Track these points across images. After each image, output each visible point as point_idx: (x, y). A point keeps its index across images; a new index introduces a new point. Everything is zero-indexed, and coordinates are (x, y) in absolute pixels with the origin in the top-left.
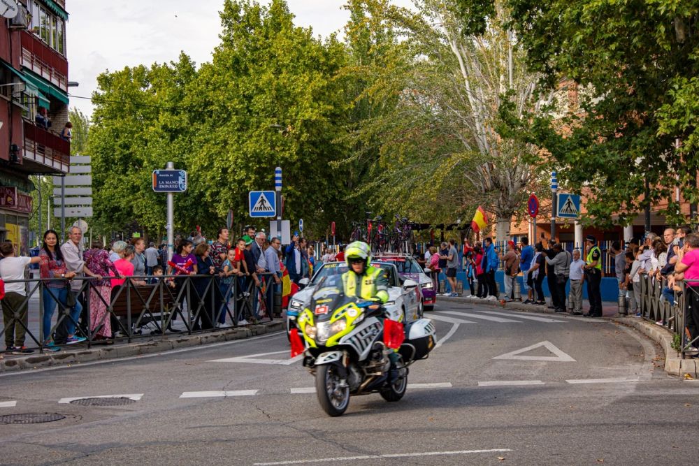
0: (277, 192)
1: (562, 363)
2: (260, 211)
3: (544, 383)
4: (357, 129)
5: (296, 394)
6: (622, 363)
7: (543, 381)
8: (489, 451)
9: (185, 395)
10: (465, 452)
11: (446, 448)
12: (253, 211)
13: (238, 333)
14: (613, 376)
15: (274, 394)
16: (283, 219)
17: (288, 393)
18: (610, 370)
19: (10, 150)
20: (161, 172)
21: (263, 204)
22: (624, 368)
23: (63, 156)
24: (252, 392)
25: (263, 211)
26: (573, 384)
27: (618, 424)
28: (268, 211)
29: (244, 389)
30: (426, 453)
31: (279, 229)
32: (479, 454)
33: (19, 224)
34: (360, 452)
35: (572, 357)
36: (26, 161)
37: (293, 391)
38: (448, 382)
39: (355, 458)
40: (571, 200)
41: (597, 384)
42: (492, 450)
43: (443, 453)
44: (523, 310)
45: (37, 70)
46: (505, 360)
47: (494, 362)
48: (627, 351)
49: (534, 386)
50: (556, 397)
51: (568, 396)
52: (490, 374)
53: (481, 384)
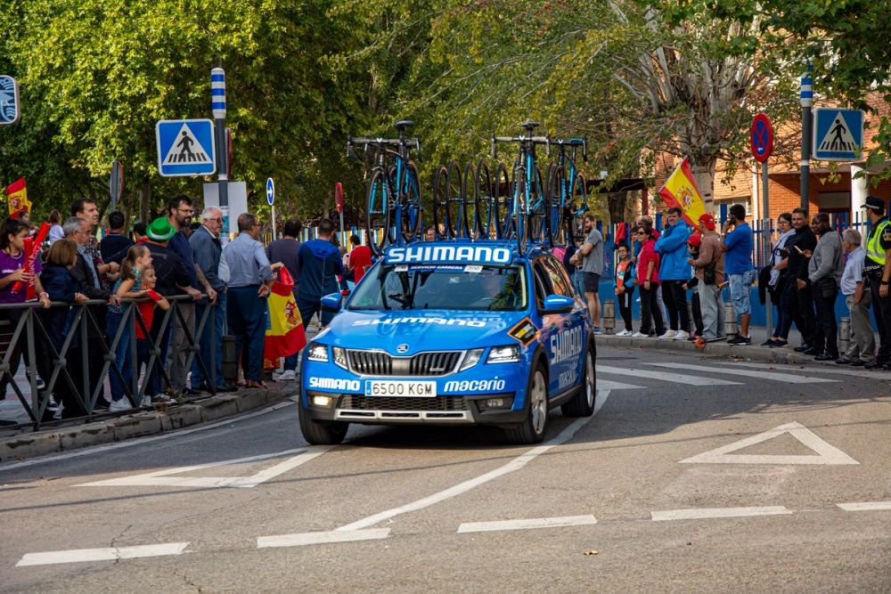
0: (217, 122)
1: (828, 469)
2: (182, 163)
3: (790, 512)
5: (269, 549)
7: (787, 508)
9: (30, 559)
12: (166, 163)
13: (141, 422)
15: (221, 551)
16: (231, 178)
17: (252, 548)
21: (186, 147)
24: (175, 548)
25: (187, 163)
26: (850, 515)
28: (198, 162)
29: (159, 543)
31: (224, 201)
35: (850, 455)
37: (263, 542)
38: (589, 513)
40: (843, 122)
44: (744, 361)
46: (707, 464)
47: (683, 469)
49: (770, 516)
50: (817, 540)
51: (843, 537)
52: (676, 495)
53: (658, 516)
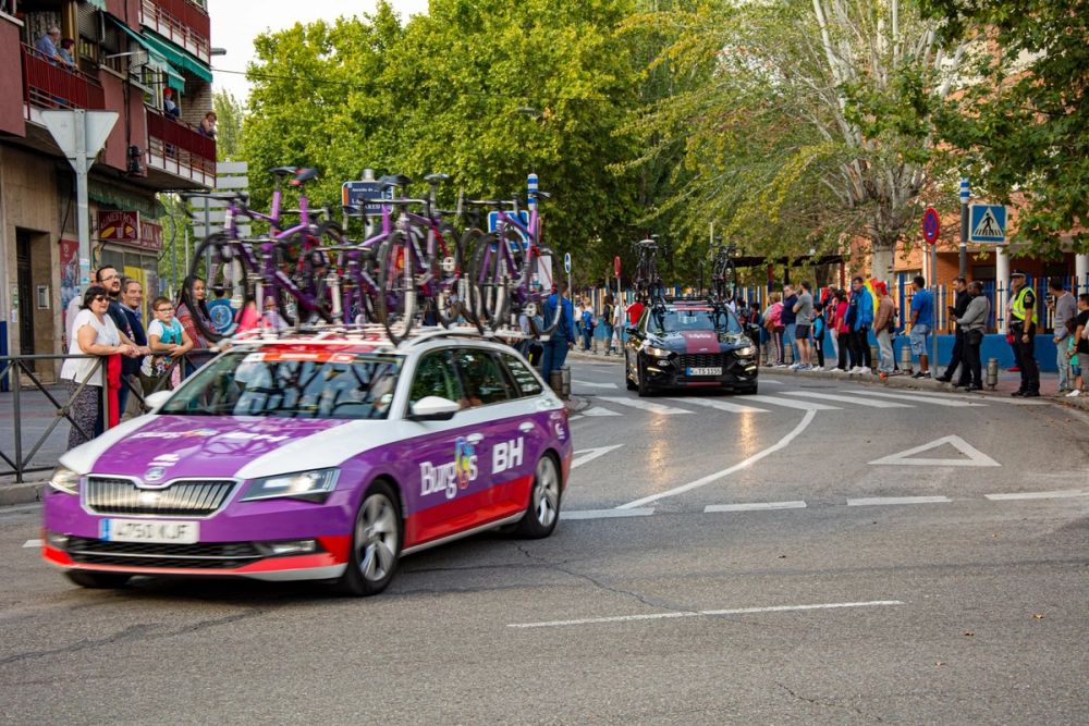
1: (979, 469)
3: (950, 500)
4: (651, 112)
5: (568, 520)
6: (1074, 467)
7: (949, 497)
8: (867, 604)
10: (829, 606)
11: (801, 600)
14: (1060, 488)
18: (1057, 478)
19: (128, 155)
20: (355, 186)
22: (1078, 475)
23: (207, 162)
26: (995, 503)
27: (1071, 561)
30: (769, 609)
32: (851, 609)
33: (146, 267)
34: (667, 608)
35: (995, 459)
36: (152, 172)
37: (563, 516)
38: (800, 499)
39: (660, 616)
40: (992, 215)
41: (1034, 501)
42: (872, 603)
43: (795, 608)
44: (916, 388)
45: (164, 31)
46: (888, 465)
47: (871, 468)
48: (1081, 448)
49: (934, 503)
50: (969, 521)
51: (988, 519)
52: (865, 488)
53: (852, 503)
